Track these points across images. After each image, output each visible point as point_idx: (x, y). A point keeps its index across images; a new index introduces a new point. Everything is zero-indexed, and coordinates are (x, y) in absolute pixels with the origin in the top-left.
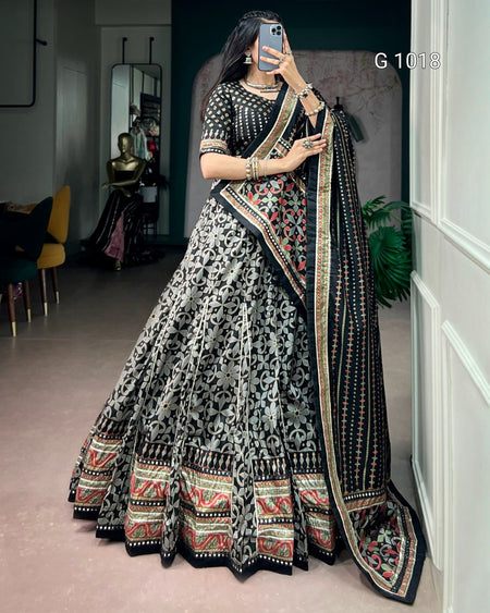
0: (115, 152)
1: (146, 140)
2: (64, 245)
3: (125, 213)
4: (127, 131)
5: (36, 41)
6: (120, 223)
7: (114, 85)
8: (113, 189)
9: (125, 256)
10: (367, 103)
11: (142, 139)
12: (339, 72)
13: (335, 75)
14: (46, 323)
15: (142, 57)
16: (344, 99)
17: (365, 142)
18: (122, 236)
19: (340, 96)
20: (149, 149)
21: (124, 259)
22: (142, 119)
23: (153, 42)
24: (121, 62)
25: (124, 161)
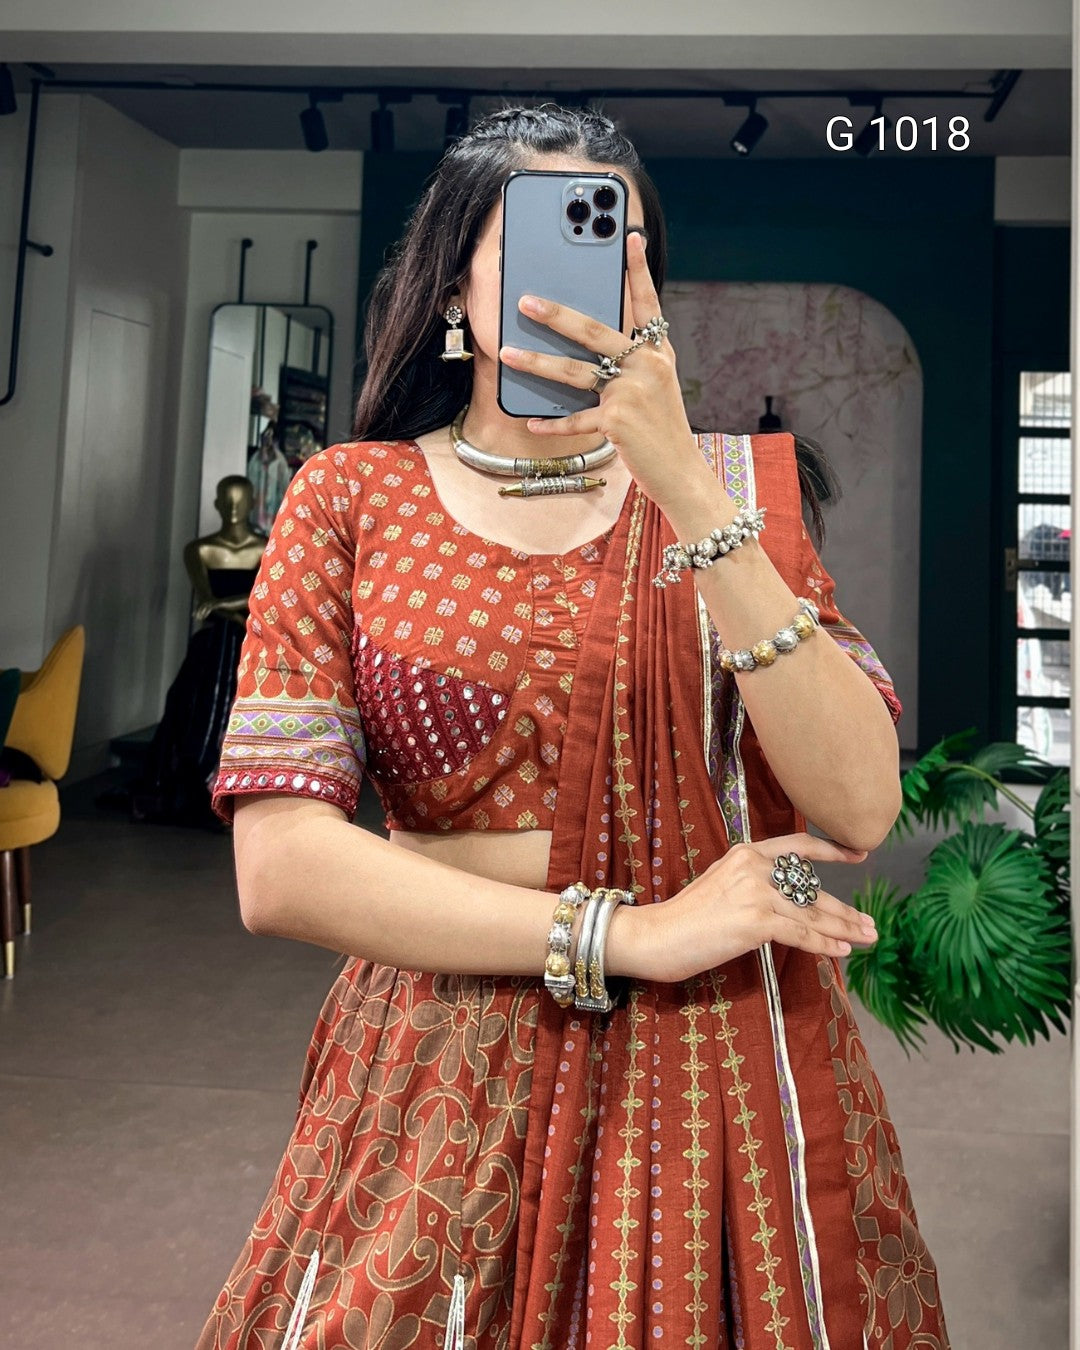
0: (210, 519)
2: (56, 782)
5: (25, 245)
7: (215, 355)
10: (838, 411)
12: (773, 334)
13: (761, 343)
15: (287, 287)
16: (783, 401)
17: (835, 501)
19: (774, 391)
23: (315, 253)
24: (235, 298)
25: (230, 544)
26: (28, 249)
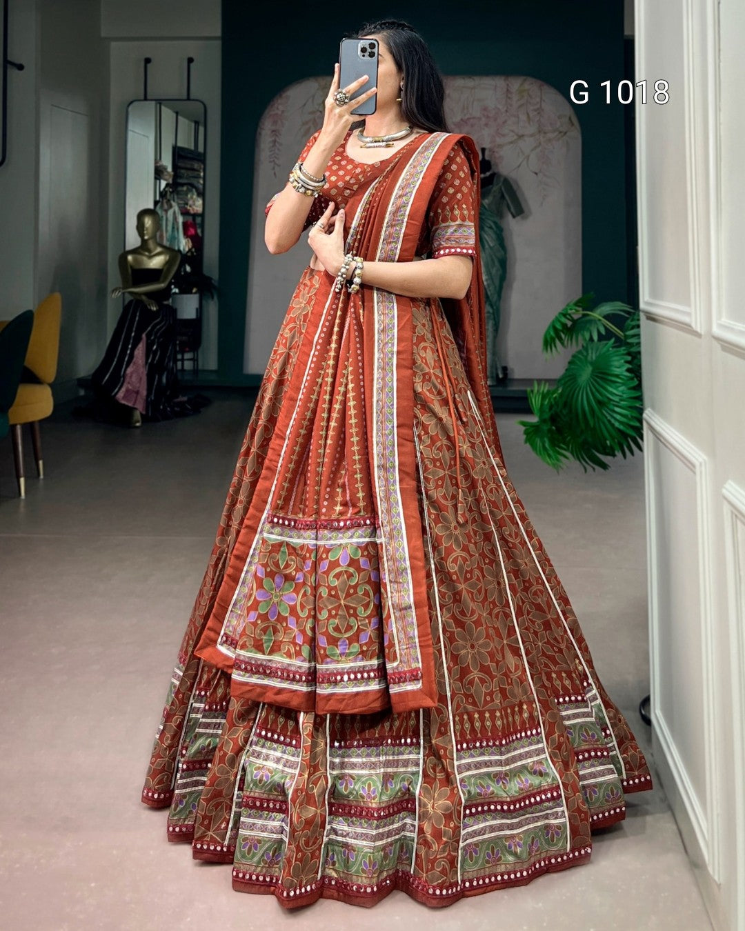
0: (133, 240)
1: (180, 219)
2: (51, 385)
3: (148, 336)
4: (151, 206)
5: (6, 62)
6: (140, 351)
7: (130, 134)
8: (129, 298)
9: (148, 403)
10: (528, 157)
11: (175, 219)
12: (485, 109)
13: (478, 115)
14: (22, 509)
15: (175, 88)
16: (492, 151)
17: (525, 218)
18: (143, 372)
19: (487, 145)
20: (186, 234)
21: (147, 409)
22: (174, 186)
23: (192, 65)
24: (142, 97)
25: (147, 253)
26: (9, 66)
